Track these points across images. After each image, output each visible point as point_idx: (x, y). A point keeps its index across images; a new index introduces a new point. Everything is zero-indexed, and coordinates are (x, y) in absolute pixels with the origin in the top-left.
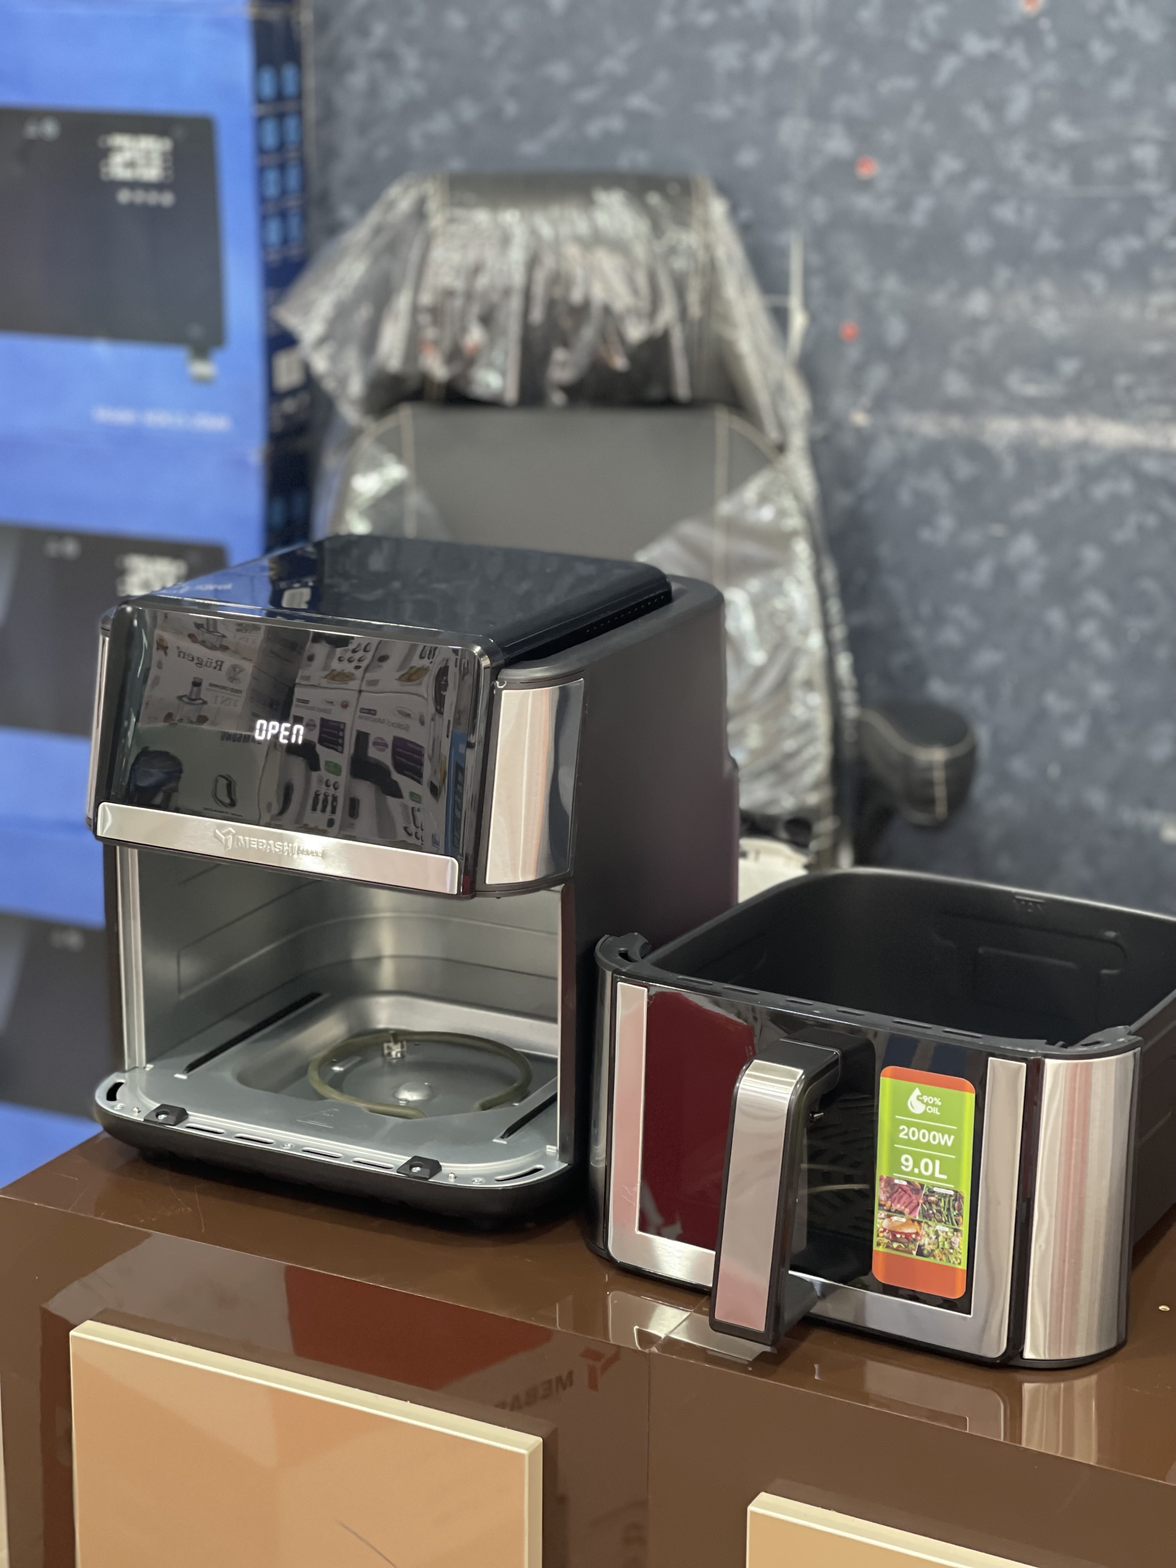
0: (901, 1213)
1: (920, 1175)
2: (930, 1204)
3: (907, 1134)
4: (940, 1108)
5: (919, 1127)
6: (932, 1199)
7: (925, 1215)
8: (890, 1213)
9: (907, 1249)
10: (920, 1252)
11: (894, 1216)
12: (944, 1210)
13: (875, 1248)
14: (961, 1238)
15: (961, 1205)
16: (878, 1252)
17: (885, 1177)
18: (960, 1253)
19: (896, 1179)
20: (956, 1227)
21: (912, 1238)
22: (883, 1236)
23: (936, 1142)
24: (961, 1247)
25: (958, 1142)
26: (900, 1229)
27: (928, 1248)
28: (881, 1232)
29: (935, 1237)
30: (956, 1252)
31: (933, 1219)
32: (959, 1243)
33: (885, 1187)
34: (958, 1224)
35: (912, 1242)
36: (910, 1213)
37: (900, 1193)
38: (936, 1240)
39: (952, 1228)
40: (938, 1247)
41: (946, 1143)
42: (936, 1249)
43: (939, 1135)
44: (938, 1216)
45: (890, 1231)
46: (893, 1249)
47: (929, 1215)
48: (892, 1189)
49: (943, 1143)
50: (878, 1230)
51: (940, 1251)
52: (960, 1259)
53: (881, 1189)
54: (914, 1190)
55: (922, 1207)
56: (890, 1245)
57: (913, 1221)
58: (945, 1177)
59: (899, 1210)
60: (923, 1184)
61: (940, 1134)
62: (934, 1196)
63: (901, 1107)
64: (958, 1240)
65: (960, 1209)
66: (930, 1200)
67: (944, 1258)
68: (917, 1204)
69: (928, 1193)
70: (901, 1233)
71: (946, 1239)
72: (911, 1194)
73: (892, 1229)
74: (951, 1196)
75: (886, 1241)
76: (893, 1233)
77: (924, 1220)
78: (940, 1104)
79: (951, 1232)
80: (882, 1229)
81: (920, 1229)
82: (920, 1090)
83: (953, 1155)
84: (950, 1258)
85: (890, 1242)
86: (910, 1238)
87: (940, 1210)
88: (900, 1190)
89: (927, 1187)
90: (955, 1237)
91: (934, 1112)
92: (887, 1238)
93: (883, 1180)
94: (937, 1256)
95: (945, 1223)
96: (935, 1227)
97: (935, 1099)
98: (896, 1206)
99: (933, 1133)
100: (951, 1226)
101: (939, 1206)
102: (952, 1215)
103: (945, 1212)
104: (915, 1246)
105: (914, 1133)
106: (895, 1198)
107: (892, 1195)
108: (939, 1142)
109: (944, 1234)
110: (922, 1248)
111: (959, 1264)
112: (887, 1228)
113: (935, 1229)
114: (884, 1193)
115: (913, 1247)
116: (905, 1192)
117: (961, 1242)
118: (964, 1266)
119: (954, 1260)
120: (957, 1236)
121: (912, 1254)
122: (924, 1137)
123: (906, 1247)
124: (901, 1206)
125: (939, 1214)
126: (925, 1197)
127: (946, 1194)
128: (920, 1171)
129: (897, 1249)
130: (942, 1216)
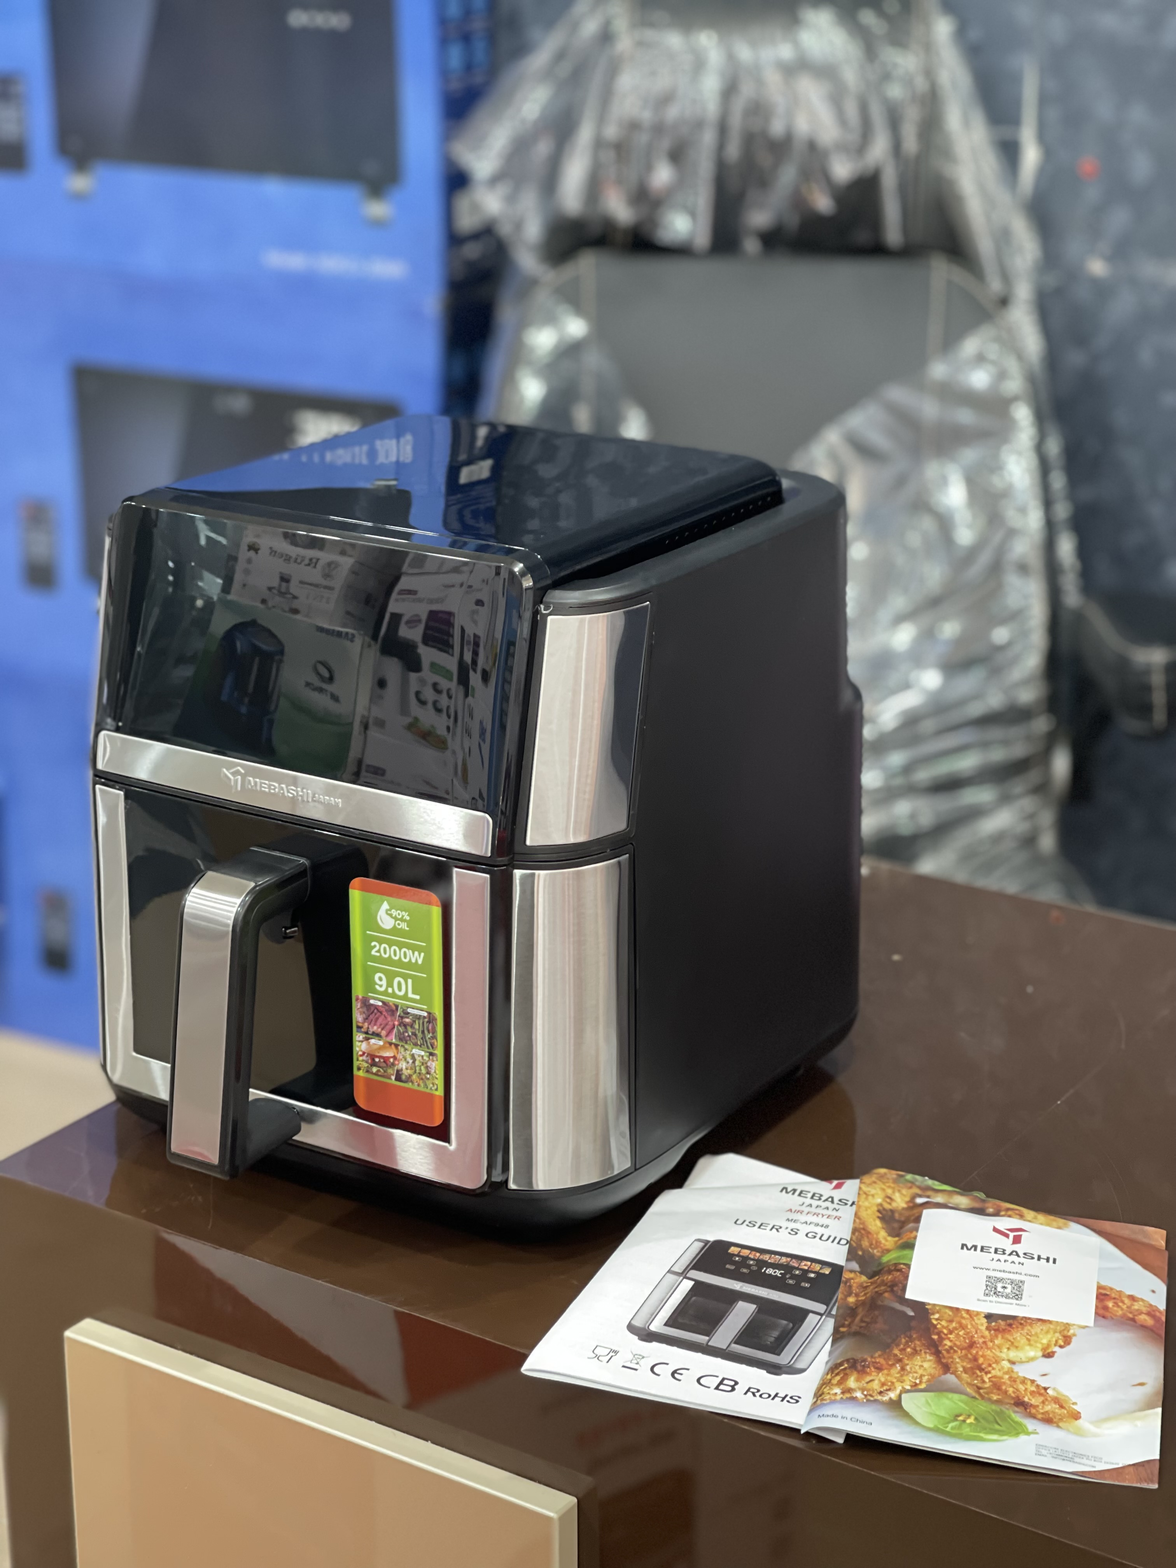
0: (377, 1035)
1: (394, 995)
2: (405, 1026)
3: (379, 951)
4: (409, 924)
5: (391, 943)
6: (407, 1020)
7: (402, 1038)
8: (369, 1035)
9: (385, 1074)
10: (398, 1078)
11: (372, 1038)
12: (419, 1032)
13: (355, 1072)
14: (437, 1062)
15: (435, 1028)
16: (359, 1076)
17: (360, 997)
18: (437, 1078)
19: (372, 999)
20: (431, 1050)
21: (390, 1062)
22: (363, 1060)
23: (407, 960)
24: (437, 1072)
25: (428, 959)
26: (379, 1053)
27: (406, 1072)
28: (361, 1056)
29: (412, 1061)
30: (433, 1077)
31: (408, 1042)
32: (435, 1067)
33: (361, 1007)
34: (433, 1048)
35: (390, 1067)
36: (387, 1036)
37: (376, 1014)
38: (413, 1064)
39: (428, 1052)
40: (415, 1072)
41: (416, 960)
42: (414, 1074)
43: (409, 953)
44: (414, 1039)
45: (369, 1055)
46: (372, 1073)
47: (404, 1037)
48: (368, 1010)
49: (413, 961)
50: (358, 1053)
51: (417, 1076)
52: (437, 1085)
53: (358, 1009)
54: (389, 1011)
55: (398, 1030)
56: (369, 1070)
57: (391, 1044)
58: (418, 997)
59: (376, 1032)
60: (397, 1004)
61: (410, 951)
62: (408, 1018)
63: (370, 922)
64: (434, 1064)
65: (434, 1031)
66: (405, 1022)
67: (422, 1085)
68: (392, 1027)
69: (402, 1014)
70: (380, 1057)
71: (423, 1064)
72: (386, 1015)
73: (371, 1053)
74: (424, 1017)
75: (366, 1065)
76: (373, 1057)
77: (401, 1044)
78: (408, 918)
79: (427, 1056)
80: (360, 1053)
81: (398, 1053)
82: (389, 904)
83: (425, 974)
84: (427, 1084)
85: (370, 1066)
86: (388, 1062)
87: (415, 1032)
88: (376, 1011)
89: (401, 1008)
90: (430, 1061)
91: (403, 928)
92: (367, 1062)
93: (359, 1001)
94: (415, 1081)
95: (421, 1046)
96: (411, 1051)
97: (404, 913)
98: (373, 1027)
99: (404, 950)
100: (426, 1050)
101: (414, 1028)
102: (427, 1038)
103: (420, 1035)
104: (393, 1070)
105: (385, 949)
106: (372, 1020)
107: (369, 1016)
108: (410, 959)
109: (420, 1058)
110: (400, 1073)
111: (437, 1090)
112: (365, 1051)
113: (412, 1053)
114: (360, 1015)
115: (392, 1072)
116: (381, 1013)
117: (437, 1066)
118: (440, 1092)
119: (431, 1085)
120: (433, 1061)
121: (390, 1078)
122: (395, 955)
123: (385, 1072)
124: (378, 1028)
125: (414, 1037)
126: (400, 1018)
127: (420, 1016)
128: (393, 990)
129: (376, 1074)
130: (417, 1039)
